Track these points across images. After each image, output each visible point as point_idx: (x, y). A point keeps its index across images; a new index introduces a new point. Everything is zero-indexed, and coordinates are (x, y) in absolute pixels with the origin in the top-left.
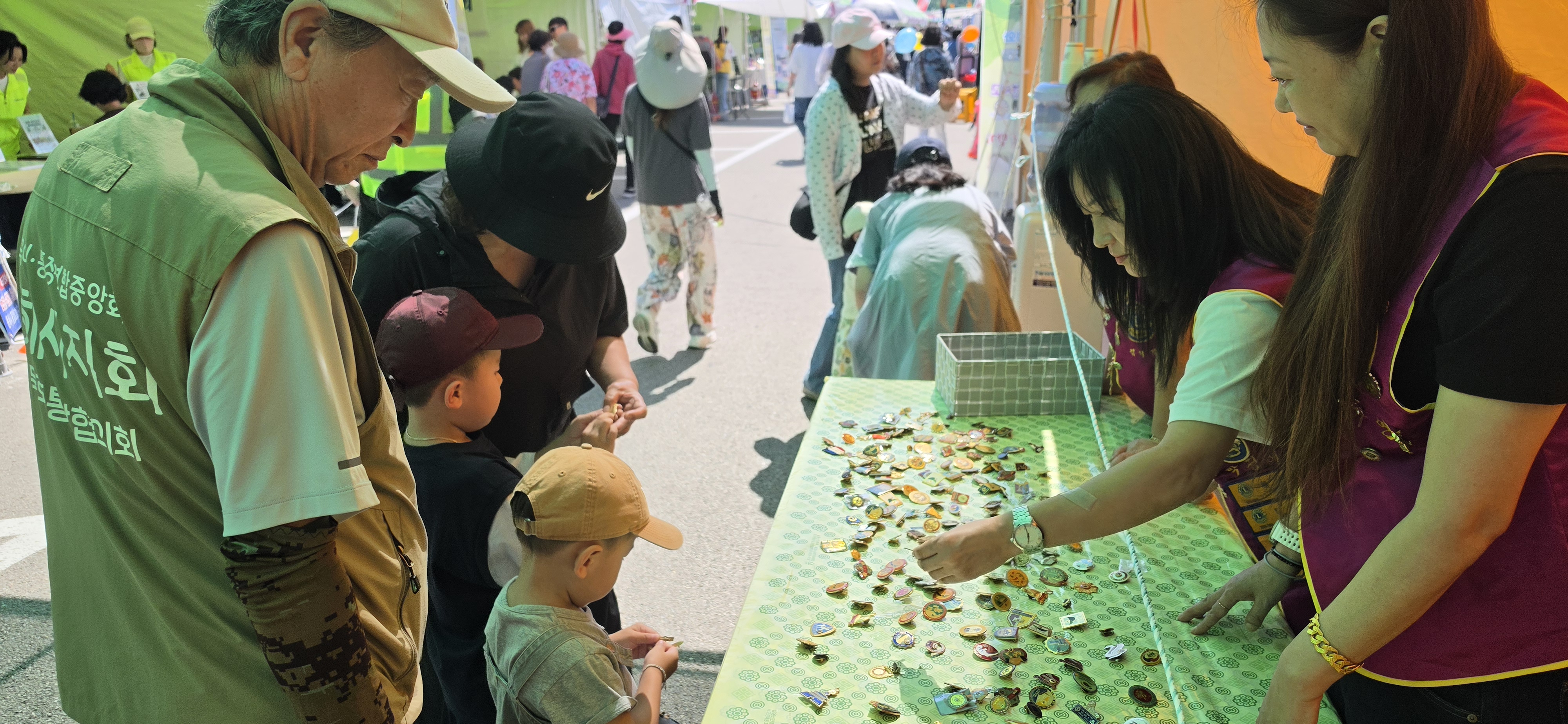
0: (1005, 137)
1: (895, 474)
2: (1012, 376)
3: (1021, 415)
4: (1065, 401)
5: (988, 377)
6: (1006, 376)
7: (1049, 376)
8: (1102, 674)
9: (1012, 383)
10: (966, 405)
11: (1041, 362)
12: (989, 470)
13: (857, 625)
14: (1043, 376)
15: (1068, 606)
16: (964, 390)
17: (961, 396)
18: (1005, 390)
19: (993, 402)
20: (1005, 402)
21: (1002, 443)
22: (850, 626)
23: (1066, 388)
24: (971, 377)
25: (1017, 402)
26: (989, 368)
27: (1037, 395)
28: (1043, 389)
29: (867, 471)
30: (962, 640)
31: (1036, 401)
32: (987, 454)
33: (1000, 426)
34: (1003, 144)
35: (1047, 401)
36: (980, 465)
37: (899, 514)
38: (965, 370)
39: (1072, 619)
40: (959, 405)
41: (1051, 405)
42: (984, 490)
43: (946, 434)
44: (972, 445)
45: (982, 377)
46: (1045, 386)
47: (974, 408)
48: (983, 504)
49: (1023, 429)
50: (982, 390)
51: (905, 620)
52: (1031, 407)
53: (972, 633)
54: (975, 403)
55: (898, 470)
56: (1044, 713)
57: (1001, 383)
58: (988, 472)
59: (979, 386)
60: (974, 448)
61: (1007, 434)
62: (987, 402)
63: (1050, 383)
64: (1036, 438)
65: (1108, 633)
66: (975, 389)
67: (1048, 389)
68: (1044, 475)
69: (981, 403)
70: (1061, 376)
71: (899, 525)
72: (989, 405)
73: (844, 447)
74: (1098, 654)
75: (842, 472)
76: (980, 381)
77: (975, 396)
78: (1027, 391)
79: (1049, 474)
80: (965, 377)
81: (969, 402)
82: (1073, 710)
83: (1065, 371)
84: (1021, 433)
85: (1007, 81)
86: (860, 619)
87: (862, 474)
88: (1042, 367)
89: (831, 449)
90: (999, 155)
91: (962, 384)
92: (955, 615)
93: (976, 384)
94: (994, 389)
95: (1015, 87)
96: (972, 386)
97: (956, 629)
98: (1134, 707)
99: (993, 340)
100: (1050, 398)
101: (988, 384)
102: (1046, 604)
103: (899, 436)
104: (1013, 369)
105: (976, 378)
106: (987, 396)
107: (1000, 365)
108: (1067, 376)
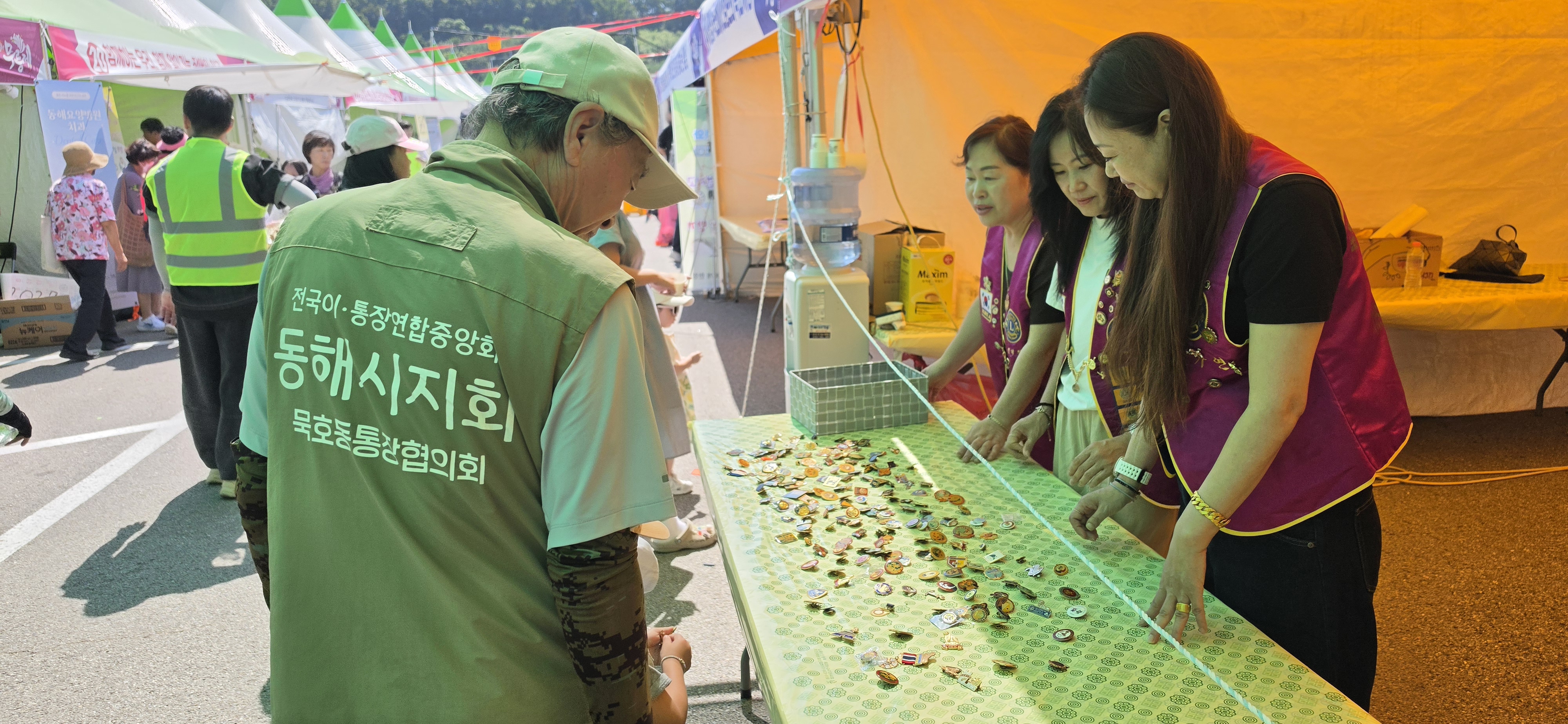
0: (705, 224)
1: (799, 483)
2: (859, 397)
3: (868, 430)
4: (901, 414)
5: (841, 400)
6: (854, 398)
7: (888, 395)
8: (1034, 586)
9: (860, 402)
10: (825, 426)
11: (880, 384)
12: (871, 470)
13: (840, 586)
14: (883, 396)
15: (984, 549)
16: (822, 413)
17: (821, 418)
18: (855, 410)
19: (846, 421)
20: (855, 420)
21: (866, 451)
22: (837, 588)
23: (901, 404)
24: (827, 402)
25: (865, 419)
26: (841, 393)
27: (879, 412)
28: (884, 406)
29: (775, 484)
30: (924, 583)
31: (879, 416)
32: (860, 459)
33: (859, 439)
34: (703, 230)
35: (887, 416)
36: (858, 468)
37: (822, 511)
38: (822, 396)
39: (993, 556)
40: (820, 426)
41: (890, 419)
42: (875, 484)
43: (819, 449)
44: (845, 454)
45: (836, 401)
46: (885, 403)
47: (833, 427)
48: (881, 494)
49: (876, 439)
50: (836, 411)
51: (875, 576)
52: (875, 422)
53: (929, 576)
54: (832, 423)
55: (798, 479)
56: (1010, 615)
57: (850, 404)
58: (869, 472)
59: (834, 408)
60: (847, 456)
61: (866, 443)
62: (841, 421)
63: (889, 400)
64: (889, 444)
65: (1021, 561)
66: (831, 411)
67: (887, 406)
68: (912, 468)
69: (836, 422)
70: (896, 393)
71: (826, 517)
72: (843, 423)
73: (743, 469)
74: (1023, 575)
75: (756, 487)
76: (835, 403)
77: (832, 418)
78: (871, 409)
79: (915, 467)
80: (823, 402)
81: (827, 423)
82: (1029, 610)
83: (899, 390)
84: (875, 442)
85: (702, 175)
86: (841, 582)
87: (772, 486)
88: (881, 388)
89: (733, 472)
90: (701, 240)
91: (821, 408)
92: (908, 568)
93: (832, 406)
94: (846, 410)
95: (709, 179)
96: (829, 409)
97: (916, 576)
98: (1067, 601)
99: (833, 373)
100: (890, 414)
101: (841, 406)
102: (968, 551)
103: (783, 456)
104: (859, 392)
105: (832, 401)
106: (841, 416)
107: (850, 389)
108: (901, 394)
